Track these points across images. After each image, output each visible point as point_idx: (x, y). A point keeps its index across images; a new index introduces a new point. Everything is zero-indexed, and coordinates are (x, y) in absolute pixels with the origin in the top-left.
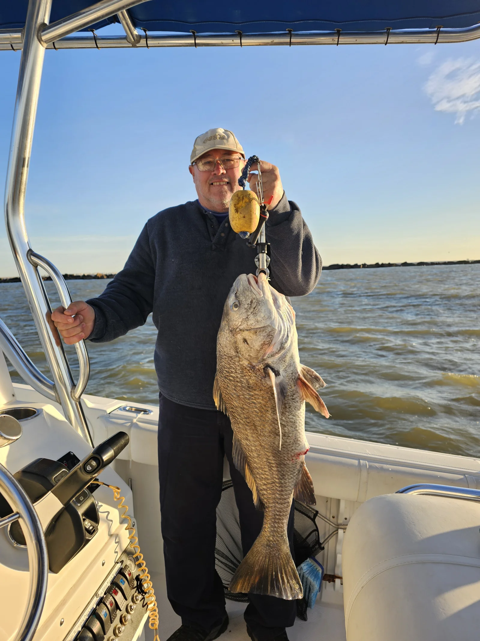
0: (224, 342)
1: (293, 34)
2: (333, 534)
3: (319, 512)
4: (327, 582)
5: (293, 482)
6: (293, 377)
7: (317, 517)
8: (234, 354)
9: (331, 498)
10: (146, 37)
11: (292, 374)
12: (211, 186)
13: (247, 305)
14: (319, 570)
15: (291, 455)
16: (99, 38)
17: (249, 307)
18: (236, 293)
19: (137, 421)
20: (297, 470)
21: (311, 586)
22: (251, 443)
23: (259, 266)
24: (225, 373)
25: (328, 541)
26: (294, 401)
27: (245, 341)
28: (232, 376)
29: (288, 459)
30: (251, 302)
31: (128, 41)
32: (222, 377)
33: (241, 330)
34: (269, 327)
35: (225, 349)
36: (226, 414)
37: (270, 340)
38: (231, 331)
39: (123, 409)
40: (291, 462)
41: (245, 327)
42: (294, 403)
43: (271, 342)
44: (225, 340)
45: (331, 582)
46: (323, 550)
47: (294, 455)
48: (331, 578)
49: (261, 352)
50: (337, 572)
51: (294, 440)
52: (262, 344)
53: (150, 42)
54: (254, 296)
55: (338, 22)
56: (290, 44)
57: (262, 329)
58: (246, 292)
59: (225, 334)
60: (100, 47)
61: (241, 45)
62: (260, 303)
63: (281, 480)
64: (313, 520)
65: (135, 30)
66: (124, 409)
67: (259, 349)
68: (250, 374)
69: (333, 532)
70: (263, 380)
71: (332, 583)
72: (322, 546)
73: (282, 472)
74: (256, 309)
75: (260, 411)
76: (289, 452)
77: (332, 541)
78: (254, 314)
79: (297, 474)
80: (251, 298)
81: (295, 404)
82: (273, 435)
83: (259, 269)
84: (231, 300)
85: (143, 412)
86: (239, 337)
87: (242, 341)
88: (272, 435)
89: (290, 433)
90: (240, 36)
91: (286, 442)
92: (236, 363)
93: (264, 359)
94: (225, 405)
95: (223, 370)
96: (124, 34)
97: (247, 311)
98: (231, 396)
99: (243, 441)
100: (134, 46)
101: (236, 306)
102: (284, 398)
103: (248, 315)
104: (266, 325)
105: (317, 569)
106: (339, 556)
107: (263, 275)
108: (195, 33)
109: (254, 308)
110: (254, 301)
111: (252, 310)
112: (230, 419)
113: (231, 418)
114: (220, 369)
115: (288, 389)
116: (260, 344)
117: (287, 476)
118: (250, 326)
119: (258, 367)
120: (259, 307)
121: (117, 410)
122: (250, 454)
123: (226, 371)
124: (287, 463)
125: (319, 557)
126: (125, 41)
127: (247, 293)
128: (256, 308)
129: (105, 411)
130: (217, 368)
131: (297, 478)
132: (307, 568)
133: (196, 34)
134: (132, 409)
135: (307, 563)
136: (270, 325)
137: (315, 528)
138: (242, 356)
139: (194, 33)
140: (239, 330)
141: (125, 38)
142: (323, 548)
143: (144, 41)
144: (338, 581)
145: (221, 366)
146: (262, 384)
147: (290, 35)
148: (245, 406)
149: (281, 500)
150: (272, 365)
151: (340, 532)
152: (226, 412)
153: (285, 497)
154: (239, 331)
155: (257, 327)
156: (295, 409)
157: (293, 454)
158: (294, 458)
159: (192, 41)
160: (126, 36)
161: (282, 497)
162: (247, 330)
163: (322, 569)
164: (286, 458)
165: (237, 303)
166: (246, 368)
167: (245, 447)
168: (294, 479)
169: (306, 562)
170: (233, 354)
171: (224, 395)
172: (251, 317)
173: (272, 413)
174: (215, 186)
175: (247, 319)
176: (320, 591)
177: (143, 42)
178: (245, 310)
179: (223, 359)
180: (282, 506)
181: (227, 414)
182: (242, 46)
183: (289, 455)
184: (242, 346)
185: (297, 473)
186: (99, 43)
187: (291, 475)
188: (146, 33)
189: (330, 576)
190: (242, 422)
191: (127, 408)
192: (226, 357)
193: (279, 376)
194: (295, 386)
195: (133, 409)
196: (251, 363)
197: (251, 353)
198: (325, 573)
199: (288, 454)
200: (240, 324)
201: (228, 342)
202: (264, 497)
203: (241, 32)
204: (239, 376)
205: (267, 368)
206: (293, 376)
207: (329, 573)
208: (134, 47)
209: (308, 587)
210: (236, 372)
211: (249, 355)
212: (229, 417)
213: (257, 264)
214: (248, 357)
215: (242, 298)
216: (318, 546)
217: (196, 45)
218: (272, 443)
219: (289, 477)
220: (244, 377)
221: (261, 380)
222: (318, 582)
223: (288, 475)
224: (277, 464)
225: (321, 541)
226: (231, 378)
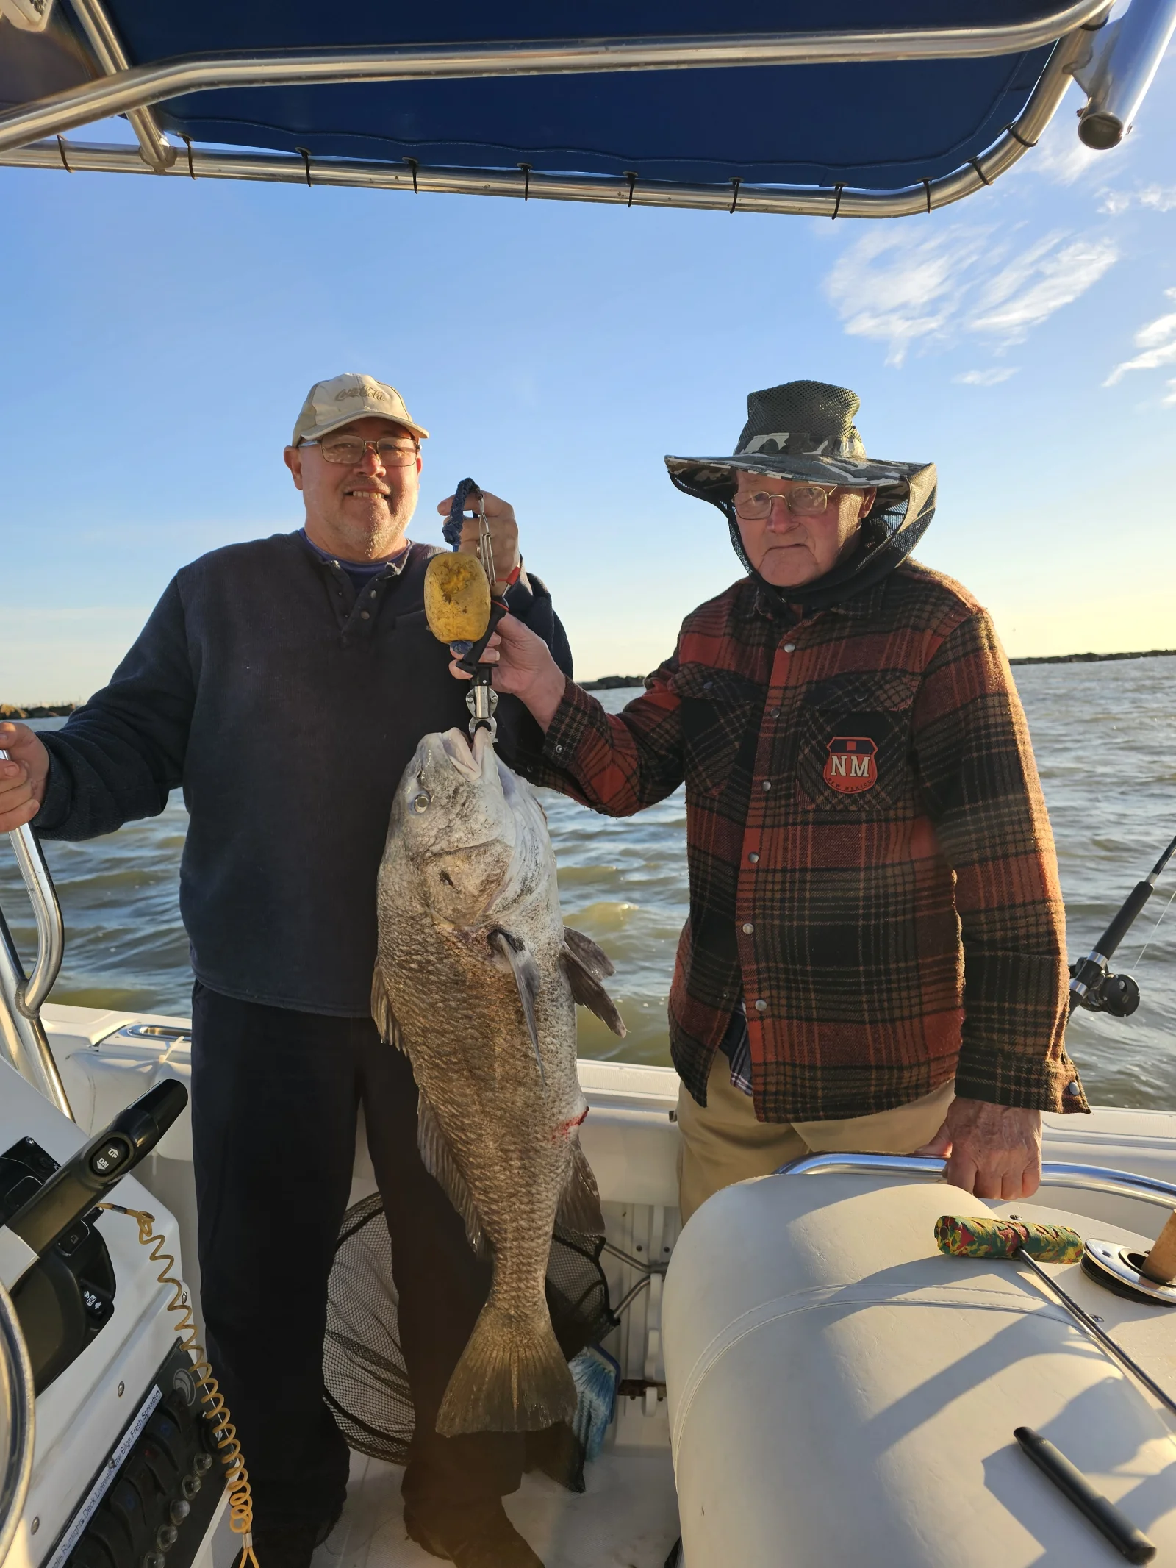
0: (397, 887)
1: (532, 174)
2: (639, 1287)
3: (607, 1241)
4: (628, 1397)
5: (555, 1187)
6: (552, 953)
7: (603, 1251)
8: (421, 910)
9: (633, 1205)
10: (190, 155)
11: (549, 944)
12: (348, 497)
13: (447, 798)
14: (610, 1372)
15: (550, 1127)
16: (72, 146)
17: (450, 804)
18: (419, 776)
19: (167, 1059)
20: (563, 1160)
21: (592, 1410)
22: (460, 1110)
23: (476, 711)
24: (398, 957)
25: (628, 1305)
26: (554, 1004)
27: (445, 877)
28: (414, 961)
29: (544, 1137)
30: (456, 791)
31: (144, 160)
32: (391, 964)
33: (435, 855)
34: (498, 844)
35: (399, 902)
36: (401, 1050)
37: (499, 871)
38: (412, 859)
39: (132, 1032)
40: (551, 1143)
41: (444, 846)
42: (554, 1009)
43: (503, 875)
44: (397, 880)
45: (637, 1398)
46: (618, 1327)
47: (557, 1128)
48: (636, 1387)
49: (480, 899)
50: (650, 1371)
51: (556, 1092)
52: (483, 881)
53: (199, 166)
54: (462, 779)
55: (632, 159)
56: (527, 194)
57: (482, 849)
58: (442, 771)
59: (398, 867)
60: (74, 169)
61: (416, 190)
62: (475, 791)
63: (529, 1189)
64: (595, 1259)
65: (162, 136)
66: (134, 1032)
67: (476, 893)
68: (457, 951)
69: (639, 1283)
70: (487, 963)
71: (639, 1399)
72: (616, 1316)
73: (532, 1169)
74: (468, 807)
75: (481, 1033)
76: (547, 1121)
77: (637, 1303)
78: (464, 817)
79: (563, 1171)
80: (454, 782)
81: (558, 1011)
82: (511, 1084)
83: (476, 718)
84: (410, 789)
85: (182, 1038)
86: (433, 870)
87: (438, 878)
88: (508, 1085)
89: (549, 1077)
90: (414, 169)
91: (540, 1098)
92: (427, 931)
93: (486, 917)
94: (400, 1031)
95: (394, 950)
96: (137, 143)
97: (447, 813)
98: (414, 1007)
99: (442, 1107)
100: (159, 171)
101: (422, 803)
102: (534, 999)
103: (450, 821)
104: (490, 840)
105: (604, 1369)
106: (653, 1337)
107: (482, 730)
108: (307, 154)
109: (463, 804)
110: (462, 789)
111: (458, 808)
112: (412, 1060)
113: (412, 1057)
114: (387, 949)
115: (540, 977)
116: (478, 881)
117: (542, 1176)
118: (455, 844)
119: (475, 936)
120: (474, 801)
121: (117, 1034)
122: (457, 1136)
123: (402, 951)
124: (541, 1146)
125: (609, 1342)
126: (137, 159)
127: (446, 773)
128: (467, 805)
129: (87, 1040)
130: (379, 946)
131: (562, 1179)
132: (582, 1370)
133: (309, 157)
134: (153, 1032)
135: (581, 1358)
136: (500, 838)
137: (599, 1278)
138: (438, 912)
139: (305, 154)
140: (431, 855)
141: (137, 152)
142: (618, 1322)
143: (185, 161)
144: (651, 1393)
145: (388, 941)
146: (486, 971)
147: (525, 175)
148: (446, 1027)
149: (531, 1233)
150: (506, 928)
151: (655, 1279)
152: (401, 1046)
153: (540, 1223)
154: (430, 857)
155: (472, 845)
156: (557, 1022)
157: (554, 1125)
158: (557, 1134)
159: (302, 171)
160: (140, 147)
161: (534, 1225)
162: (450, 853)
163: (617, 1367)
164: (539, 1136)
165: (424, 796)
166: (448, 940)
167: (447, 1120)
168: (556, 1181)
169: (581, 1355)
170: (417, 911)
171: (396, 1007)
172: (457, 823)
173: (508, 1034)
174: (357, 498)
175: (448, 830)
176: (611, 1421)
177: (182, 163)
178: (443, 811)
179: (394, 924)
180: (533, 1244)
181: (404, 1050)
182: (418, 192)
183: (547, 1128)
184: (438, 890)
185: (563, 1167)
186: (70, 159)
187: (552, 1175)
188: (188, 144)
189: (634, 1383)
190: (440, 1063)
191: (142, 1030)
192: (400, 919)
193: (521, 950)
194: (555, 970)
195: (158, 1030)
196: (459, 926)
197: (459, 904)
198: (623, 1377)
199: (544, 1124)
200: (432, 840)
201: (405, 884)
202: (492, 1229)
203: (416, 162)
204: (432, 958)
205: (496, 936)
206: (551, 949)
207: (631, 1377)
208: (160, 174)
209: (585, 1413)
210: (427, 951)
211: (454, 910)
212: (408, 1056)
213: (471, 707)
214: (451, 913)
215: (433, 785)
216: (608, 1317)
217: (309, 180)
218: (509, 1104)
219: (548, 1179)
220: (445, 961)
221: (483, 963)
222: (607, 1399)
223: (545, 1175)
224: (520, 1151)
225: (613, 1306)
226: (413, 966)
